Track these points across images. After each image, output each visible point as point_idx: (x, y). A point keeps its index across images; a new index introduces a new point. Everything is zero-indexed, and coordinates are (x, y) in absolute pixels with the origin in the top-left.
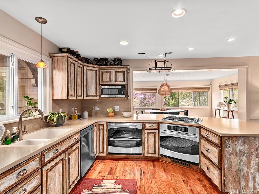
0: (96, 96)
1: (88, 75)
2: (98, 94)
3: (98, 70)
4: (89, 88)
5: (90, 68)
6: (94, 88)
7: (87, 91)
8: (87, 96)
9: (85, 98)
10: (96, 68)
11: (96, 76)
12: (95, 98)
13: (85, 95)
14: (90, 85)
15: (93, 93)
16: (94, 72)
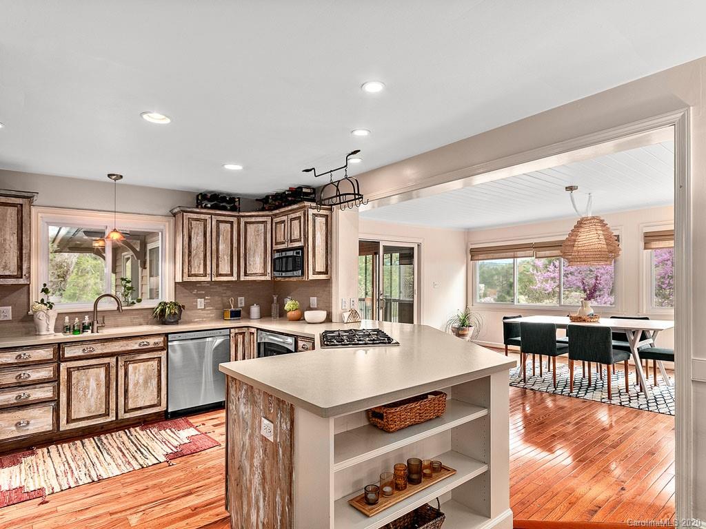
0: (264, 274)
1: (248, 233)
2: (269, 271)
3: (269, 220)
4: (250, 260)
5: (253, 219)
6: (261, 258)
7: (246, 264)
8: (246, 274)
9: (242, 278)
10: (265, 216)
11: (265, 233)
12: (263, 278)
13: (242, 273)
14: (252, 253)
15: (259, 269)
16: (261, 226)
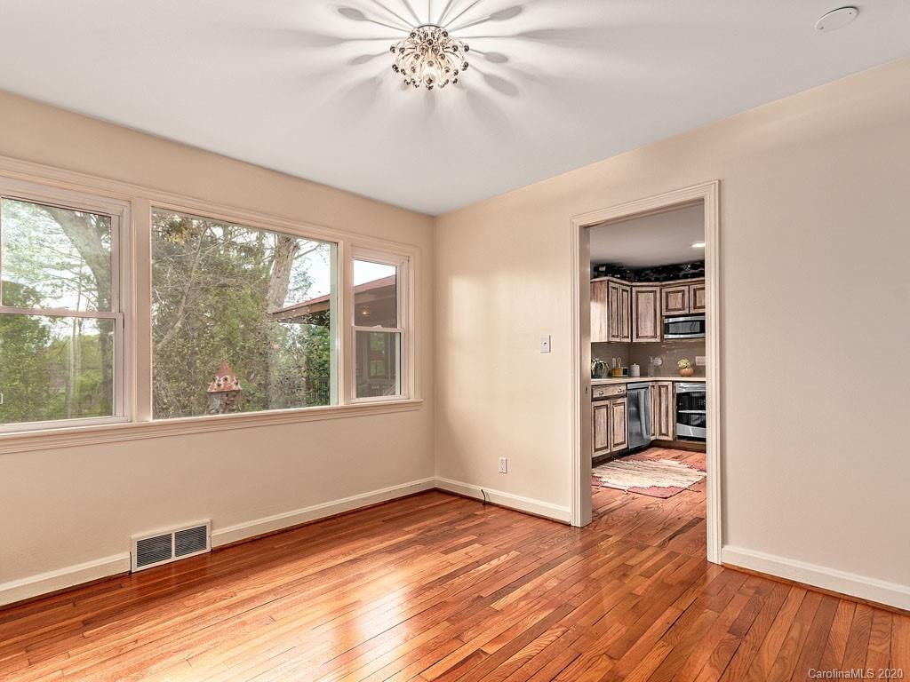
0: (655, 337)
1: (639, 301)
2: (658, 333)
3: (658, 289)
4: (642, 323)
5: (644, 289)
6: (651, 322)
7: (637, 328)
8: (638, 337)
9: (635, 341)
10: (654, 286)
11: (655, 301)
12: (653, 340)
13: (634, 336)
14: (643, 319)
15: (650, 332)
16: (652, 295)
